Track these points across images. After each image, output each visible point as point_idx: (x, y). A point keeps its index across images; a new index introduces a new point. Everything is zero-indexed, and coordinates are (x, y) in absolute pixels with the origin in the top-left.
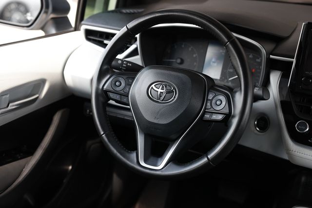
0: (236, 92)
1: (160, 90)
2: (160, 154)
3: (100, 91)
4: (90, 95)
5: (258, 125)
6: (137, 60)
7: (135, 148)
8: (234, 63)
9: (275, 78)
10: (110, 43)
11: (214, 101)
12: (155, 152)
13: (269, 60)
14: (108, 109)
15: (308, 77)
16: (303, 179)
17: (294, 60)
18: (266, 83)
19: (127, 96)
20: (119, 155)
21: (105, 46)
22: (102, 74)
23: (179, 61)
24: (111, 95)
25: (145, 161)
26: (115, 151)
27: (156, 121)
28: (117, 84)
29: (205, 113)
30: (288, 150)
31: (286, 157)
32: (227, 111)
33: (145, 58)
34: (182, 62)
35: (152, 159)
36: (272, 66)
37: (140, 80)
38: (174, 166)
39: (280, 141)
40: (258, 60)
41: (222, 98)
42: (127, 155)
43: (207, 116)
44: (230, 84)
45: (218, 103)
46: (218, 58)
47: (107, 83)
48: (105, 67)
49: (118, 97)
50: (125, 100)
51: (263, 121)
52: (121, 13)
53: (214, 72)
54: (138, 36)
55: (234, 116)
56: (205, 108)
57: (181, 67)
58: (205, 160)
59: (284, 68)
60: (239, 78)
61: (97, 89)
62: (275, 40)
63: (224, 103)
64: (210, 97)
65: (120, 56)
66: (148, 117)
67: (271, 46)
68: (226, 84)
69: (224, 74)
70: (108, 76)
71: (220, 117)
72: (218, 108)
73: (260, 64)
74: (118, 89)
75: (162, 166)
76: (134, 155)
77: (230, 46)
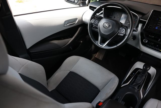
0: (128, 28)
1: (107, 25)
3: (90, 23)
4: (88, 24)
5: (132, 38)
6: (102, 16)
7: (98, 40)
8: (129, 20)
9: (140, 26)
10: (95, 10)
11: (121, 30)
12: (103, 42)
13: (140, 20)
14: (92, 28)
15: (150, 27)
16: (142, 54)
17: (147, 21)
18: (138, 26)
19: (98, 25)
20: (93, 41)
21: (93, 10)
22: (92, 18)
23: (114, 17)
24: (93, 25)
25: (100, 44)
26: (92, 40)
27: (104, 34)
28: (95, 22)
29: (118, 33)
30: (140, 47)
31: (139, 48)
32: (125, 33)
33: (104, 15)
34: (115, 18)
35: (102, 43)
36: (140, 22)
37: (102, 21)
38: (107, 46)
39: (138, 44)
40: (136, 20)
41: (124, 29)
42: (95, 41)
43: (119, 34)
44: (127, 25)
45: (123, 31)
46: (125, 18)
47: (93, 21)
48: (93, 17)
49: (95, 25)
50: (97, 27)
51: (134, 37)
52: (100, 2)
53: (123, 21)
54: (103, 9)
55: (126, 35)
56: (119, 32)
57: (114, 19)
58: (116, 46)
59: (143, 23)
60: (130, 24)
61: (90, 22)
62: (143, 14)
63: (124, 31)
64: (121, 29)
65: (97, 14)
66: (102, 32)
67: (141, 16)
68: (126, 25)
69: (125, 22)
70: (93, 19)
71: (122, 35)
72: (122, 32)
73: (137, 21)
74: (95, 23)
75: (104, 46)
76: (97, 42)
77: (129, 15)
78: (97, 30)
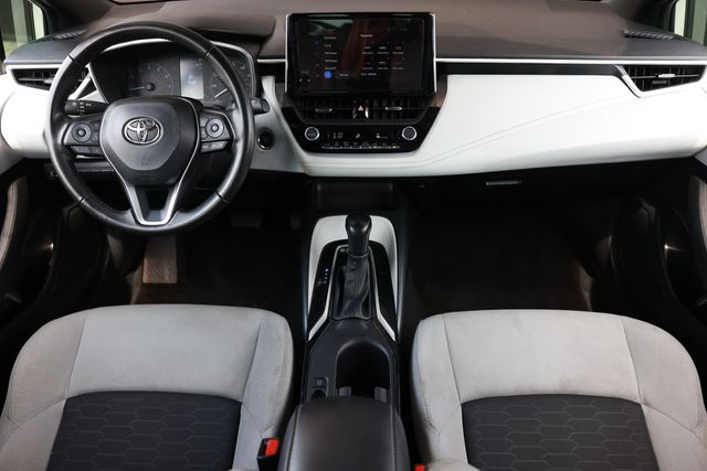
0: (231, 111)
1: (139, 130)
2: (161, 205)
3: (60, 148)
4: (49, 154)
5: (262, 143)
6: (96, 96)
7: (127, 205)
8: (221, 76)
9: (268, 85)
10: (55, 82)
11: (209, 128)
12: (154, 202)
13: (257, 65)
14: (77, 165)
15: (307, 77)
16: (319, 187)
17: (286, 60)
18: (260, 91)
19: (99, 145)
20: (109, 219)
21: (48, 86)
22: (55, 126)
23: (149, 87)
24: (77, 149)
25: (145, 218)
26: (104, 216)
27: (144, 169)
28: (81, 133)
29: (201, 143)
30: (303, 163)
31: (301, 170)
32: (227, 136)
33: (105, 92)
34: (153, 88)
35: (153, 213)
36: (262, 71)
37: (109, 123)
38: (182, 215)
39: (290, 152)
40: (243, 68)
41: (217, 121)
42: (120, 216)
43: (205, 147)
44: (217, 102)
45: (215, 128)
46: (196, 72)
47: (66, 134)
48: (57, 115)
49: (86, 150)
50: (97, 151)
51: (267, 137)
52: (55, 40)
53: (193, 90)
54: (88, 66)
55: (237, 141)
56: (201, 139)
57: (153, 93)
58: (216, 199)
59: (276, 71)
60: (229, 90)
61: (55, 145)
62: (257, 40)
63: (221, 127)
64: (203, 123)
65: (73, 97)
66: (133, 165)
67: (255, 49)
68: (214, 103)
69: (206, 91)
70: (65, 126)
71: (221, 145)
72: (216, 135)
73: (247, 71)
74: (83, 139)
75: (168, 218)
76: (129, 215)
78: (105, 164)
